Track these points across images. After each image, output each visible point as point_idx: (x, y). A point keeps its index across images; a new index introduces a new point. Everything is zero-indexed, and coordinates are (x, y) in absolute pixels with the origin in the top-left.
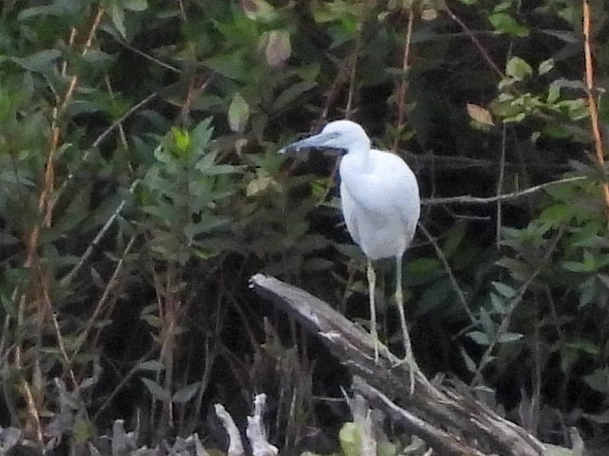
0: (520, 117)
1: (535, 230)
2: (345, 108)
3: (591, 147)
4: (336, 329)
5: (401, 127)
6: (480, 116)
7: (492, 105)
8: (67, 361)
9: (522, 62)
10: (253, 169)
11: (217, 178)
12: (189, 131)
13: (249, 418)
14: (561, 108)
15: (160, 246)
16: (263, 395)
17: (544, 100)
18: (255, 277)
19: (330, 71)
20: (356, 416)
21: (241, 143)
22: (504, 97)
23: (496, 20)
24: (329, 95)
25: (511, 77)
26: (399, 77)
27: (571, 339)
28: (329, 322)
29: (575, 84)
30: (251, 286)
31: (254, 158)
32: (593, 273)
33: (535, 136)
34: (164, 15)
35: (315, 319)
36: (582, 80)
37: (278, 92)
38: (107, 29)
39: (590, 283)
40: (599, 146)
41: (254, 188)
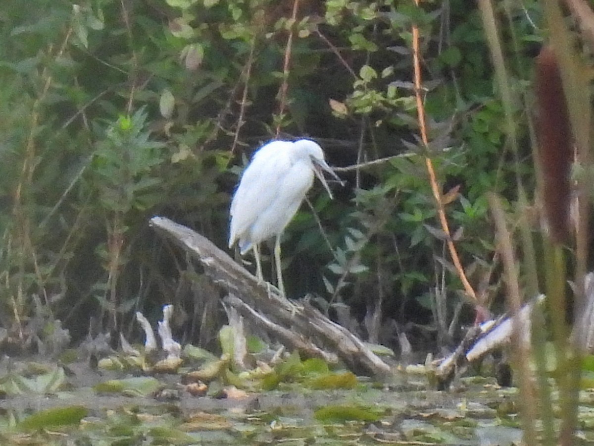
0: (368, 109)
1: (379, 191)
2: (242, 101)
3: (418, 131)
4: (212, 256)
5: (282, 116)
6: (338, 109)
7: (347, 100)
8: (40, 283)
9: (370, 69)
10: (176, 145)
11: (152, 150)
12: (131, 117)
13: (160, 323)
14: (398, 102)
15: (109, 200)
16: (170, 306)
17: (385, 96)
18: (152, 219)
19: (234, 74)
20: (232, 320)
21: (168, 126)
22: (357, 93)
23: (353, 39)
24: (233, 92)
25: (362, 79)
26: (282, 79)
27: (408, 271)
28: (206, 251)
29: (408, 85)
30: (150, 225)
31: (179, 137)
32: (420, 223)
33: (378, 123)
34: (115, 33)
35: (197, 249)
36: (413, 82)
37: (197, 89)
38: (75, 42)
39: (419, 230)
40: (423, 131)
41: (177, 158)
